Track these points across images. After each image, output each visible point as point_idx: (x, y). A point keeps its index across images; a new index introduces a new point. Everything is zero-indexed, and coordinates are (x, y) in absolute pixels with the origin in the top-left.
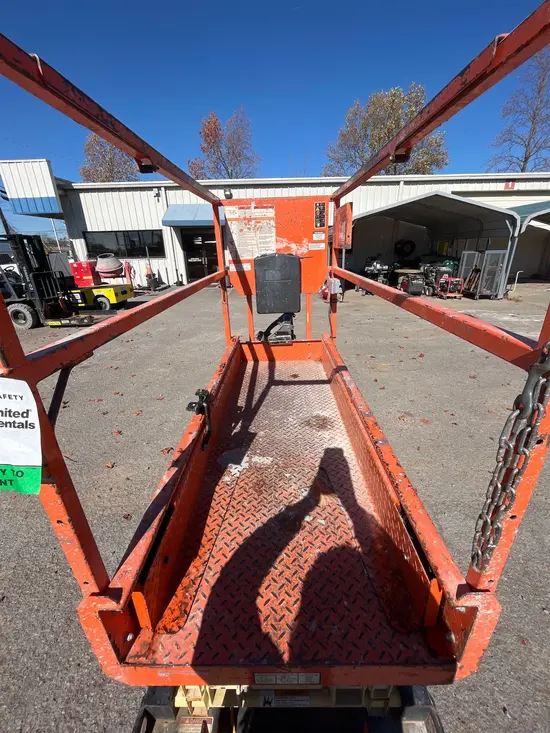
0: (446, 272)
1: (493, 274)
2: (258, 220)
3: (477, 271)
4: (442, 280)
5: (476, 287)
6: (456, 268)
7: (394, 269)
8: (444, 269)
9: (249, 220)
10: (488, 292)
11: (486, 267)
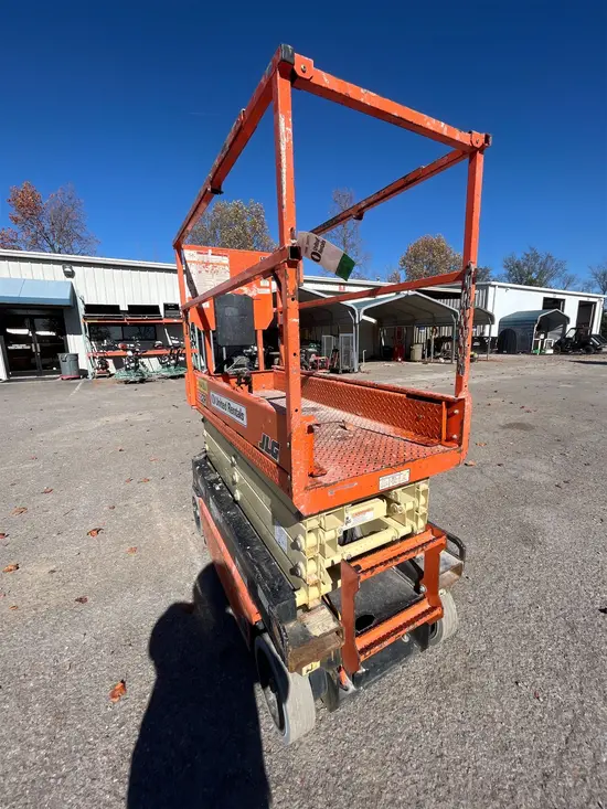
0: (312, 353)
1: (348, 353)
2: (214, 265)
3: (336, 350)
4: (312, 360)
5: (338, 364)
6: (320, 349)
7: (270, 351)
8: (310, 350)
9: (207, 264)
10: (347, 367)
11: (342, 347)
